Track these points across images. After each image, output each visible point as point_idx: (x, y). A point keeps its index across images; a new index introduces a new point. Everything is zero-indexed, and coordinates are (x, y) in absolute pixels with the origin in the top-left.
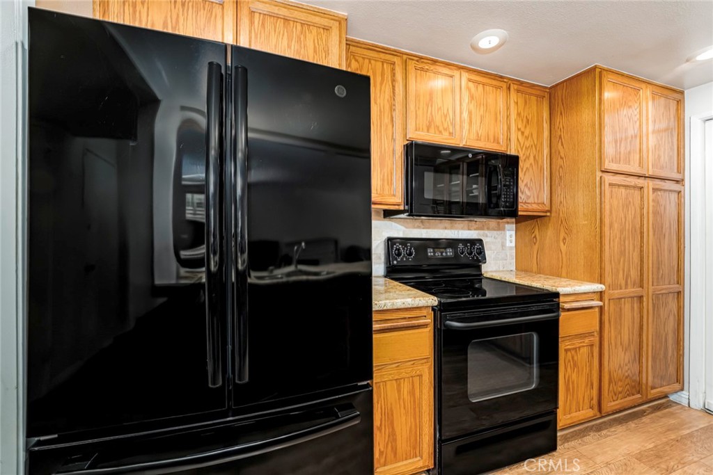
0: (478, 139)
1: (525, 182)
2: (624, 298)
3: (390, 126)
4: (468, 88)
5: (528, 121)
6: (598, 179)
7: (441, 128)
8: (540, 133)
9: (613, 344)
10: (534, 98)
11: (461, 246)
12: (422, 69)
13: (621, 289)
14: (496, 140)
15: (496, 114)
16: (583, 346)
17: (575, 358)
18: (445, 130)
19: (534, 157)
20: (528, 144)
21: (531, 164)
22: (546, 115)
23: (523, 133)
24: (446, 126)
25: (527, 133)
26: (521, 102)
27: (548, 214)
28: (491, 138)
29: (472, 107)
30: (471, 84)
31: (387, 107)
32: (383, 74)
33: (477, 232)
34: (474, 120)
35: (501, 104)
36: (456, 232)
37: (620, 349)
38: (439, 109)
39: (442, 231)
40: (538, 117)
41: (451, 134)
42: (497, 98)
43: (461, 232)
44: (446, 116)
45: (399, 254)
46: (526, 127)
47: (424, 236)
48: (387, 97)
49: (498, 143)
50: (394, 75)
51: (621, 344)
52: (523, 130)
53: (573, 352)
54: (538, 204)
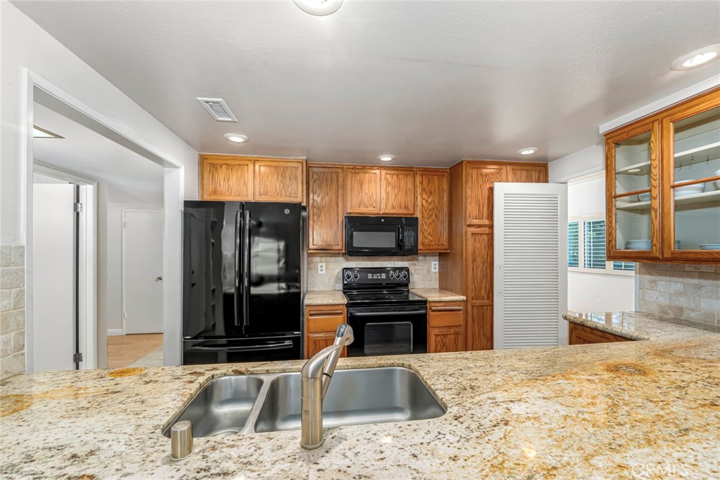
0: (393, 207)
1: (428, 232)
2: (487, 306)
3: (336, 207)
4: (386, 179)
5: (431, 192)
6: (464, 230)
7: (368, 205)
8: (441, 198)
9: (477, 334)
10: (436, 178)
11: (391, 272)
12: (355, 173)
13: (483, 299)
14: (406, 207)
15: (406, 191)
16: (451, 334)
17: (444, 341)
18: (371, 205)
19: (436, 215)
20: (430, 207)
21: (433, 220)
22: (445, 186)
23: (427, 201)
24: (371, 203)
25: (430, 200)
26: (425, 181)
27: (448, 251)
28: (403, 207)
29: (389, 189)
30: (388, 176)
31: (334, 197)
32: (331, 180)
33: (408, 262)
34: (390, 197)
35: (410, 185)
36: (392, 262)
37: (483, 338)
38: (367, 194)
39: (382, 262)
40: (439, 188)
41: (374, 207)
42: (407, 182)
43: (396, 263)
44: (371, 198)
45: (349, 278)
46: (429, 197)
47: (370, 266)
48: (334, 191)
49: (408, 209)
50: (338, 179)
51: (484, 335)
52: (427, 199)
53: (442, 337)
54: (438, 245)
